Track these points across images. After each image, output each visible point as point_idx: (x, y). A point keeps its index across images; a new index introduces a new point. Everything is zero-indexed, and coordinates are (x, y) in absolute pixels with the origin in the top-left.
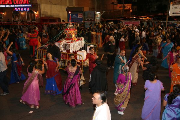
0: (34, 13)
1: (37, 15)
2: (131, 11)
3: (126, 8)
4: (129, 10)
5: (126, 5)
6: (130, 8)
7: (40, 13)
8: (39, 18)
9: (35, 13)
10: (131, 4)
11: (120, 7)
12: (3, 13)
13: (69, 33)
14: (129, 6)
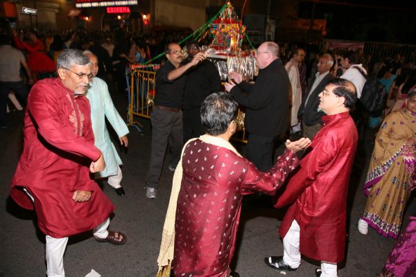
0: (141, 18)
1: (147, 21)
2: (324, 33)
3: (315, 28)
4: (321, 32)
5: (316, 21)
6: (322, 28)
7: (153, 18)
8: (151, 26)
9: (144, 17)
10: (325, 21)
11: (304, 25)
12: (87, 18)
13: (223, 30)
14: (321, 25)
